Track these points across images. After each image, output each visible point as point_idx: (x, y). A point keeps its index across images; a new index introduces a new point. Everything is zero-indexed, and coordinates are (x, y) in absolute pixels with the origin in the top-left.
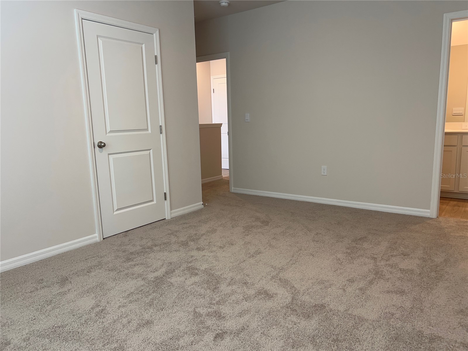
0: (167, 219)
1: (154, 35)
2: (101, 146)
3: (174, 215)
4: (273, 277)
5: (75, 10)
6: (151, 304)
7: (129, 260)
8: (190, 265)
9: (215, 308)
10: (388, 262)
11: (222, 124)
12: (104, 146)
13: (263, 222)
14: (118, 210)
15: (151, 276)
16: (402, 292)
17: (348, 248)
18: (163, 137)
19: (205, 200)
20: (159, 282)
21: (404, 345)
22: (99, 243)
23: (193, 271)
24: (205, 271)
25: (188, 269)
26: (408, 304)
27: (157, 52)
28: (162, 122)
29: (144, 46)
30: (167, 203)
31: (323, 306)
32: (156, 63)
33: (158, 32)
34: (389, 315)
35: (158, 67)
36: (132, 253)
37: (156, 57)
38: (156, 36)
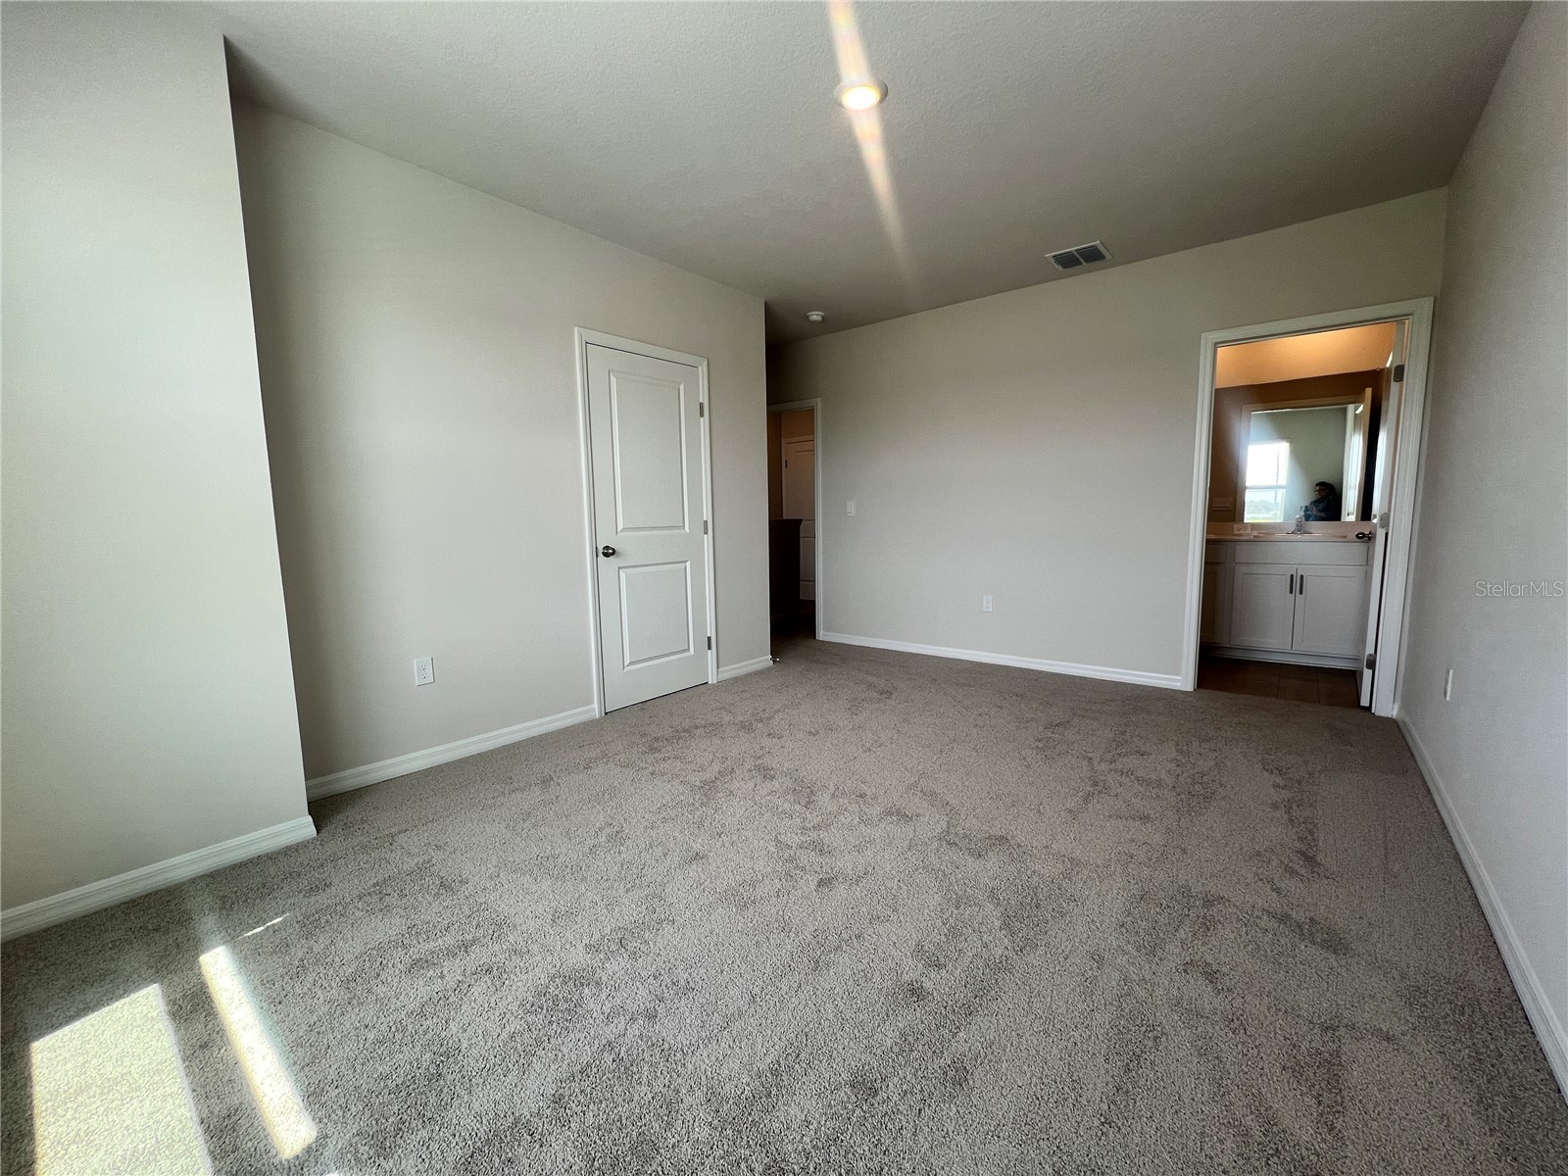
0: (710, 682)
1: (700, 368)
2: (609, 552)
3: (724, 676)
4: (910, 787)
5: (576, 328)
6: (700, 825)
7: (653, 750)
8: (759, 762)
9: (814, 835)
10: (1113, 766)
11: (802, 520)
12: (613, 554)
13: (882, 692)
14: (631, 663)
15: (696, 779)
16: (1145, 819)
17: (1039, 740)
18: (708, 540)
19: (774, 653)
20: (708, 788)
21: (1158, 909)
22: (598, 720)
23: (767, 773)
24: (788, 773)
25: (758, 768)
26: (1157, 838)
27: (703, 397)
28: (707, 515)
29: (682, 387)
30: (711, 655)
31: (1003, 839)
32: (702, 415)
33: (705, 363)
34: (1124, 857)
35: (704, 422)
36: (656, 739)
37: (701, 405)
38: (702, 371)
